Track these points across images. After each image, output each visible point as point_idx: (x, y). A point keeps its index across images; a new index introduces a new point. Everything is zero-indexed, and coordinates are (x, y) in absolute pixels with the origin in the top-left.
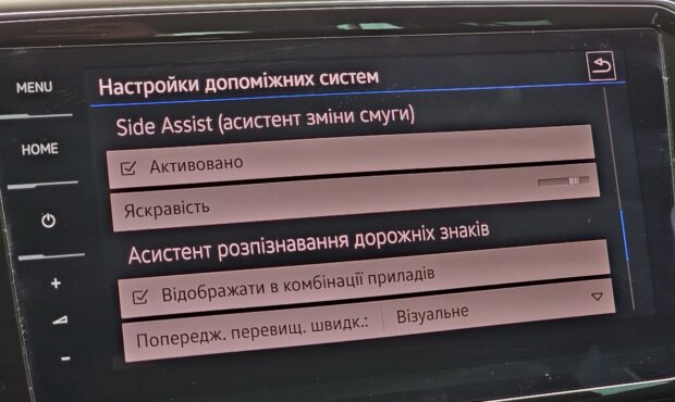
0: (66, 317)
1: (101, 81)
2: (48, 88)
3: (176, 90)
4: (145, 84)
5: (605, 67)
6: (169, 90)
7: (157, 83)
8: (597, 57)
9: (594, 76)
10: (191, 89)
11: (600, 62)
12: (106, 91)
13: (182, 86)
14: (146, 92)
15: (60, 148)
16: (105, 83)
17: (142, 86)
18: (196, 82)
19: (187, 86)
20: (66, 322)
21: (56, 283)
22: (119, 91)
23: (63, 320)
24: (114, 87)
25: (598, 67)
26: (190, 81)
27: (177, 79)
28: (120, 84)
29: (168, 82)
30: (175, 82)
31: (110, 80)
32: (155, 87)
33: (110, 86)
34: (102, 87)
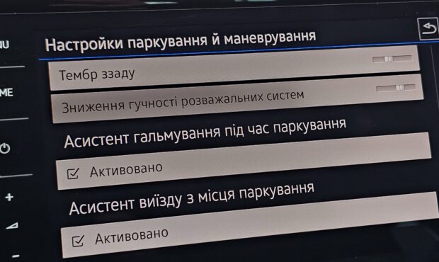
0: (17, 224)
1: (47, 40)
2: (6, 45)
3: (105, 48)
4: (82, 43)
5: (432, 29)
6: (100, 48)
7: (91, 42)
8: (426, 22)
9: (424, 36)
10: (117, 47)
11: (428, 26)
12: (51, 48)
13: (110, 45)
14: (82, 49)
15: (14, 92)
16: (51, 42)
17: (79, 45)
18: (121, 41)
19: (114, 44)
20: (17, 227)
21: (9, 197)
22: (61, 48)
23: (15, 226)
24: (57, 45)
25: (427, 30)
26: (116, 41)
27: (106, 39)
28: (63, 43)
29: (99, 42)
30: (104, 42)
31: (54, 40)
32: (89, 45)
33: (54, 45)
34: (48, 45)
